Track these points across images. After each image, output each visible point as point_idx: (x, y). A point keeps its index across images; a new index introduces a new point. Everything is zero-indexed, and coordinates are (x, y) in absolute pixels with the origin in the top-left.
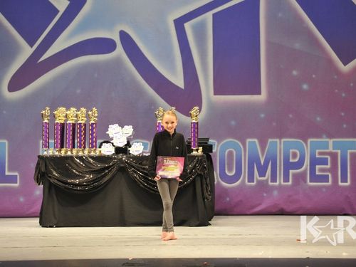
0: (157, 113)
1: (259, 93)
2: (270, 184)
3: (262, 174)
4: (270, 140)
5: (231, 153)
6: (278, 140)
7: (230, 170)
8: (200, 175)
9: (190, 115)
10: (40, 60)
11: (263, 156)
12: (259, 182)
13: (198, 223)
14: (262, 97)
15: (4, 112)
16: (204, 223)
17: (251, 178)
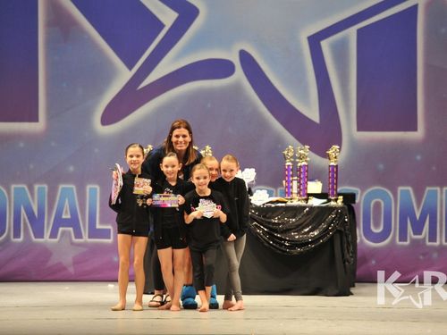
0: (286, 152)
1: (415, 129)
2: (428, 243)
3: (418, 230)
4: (428, 189)
5: (378, 204)
6: (438, 189)
7: (377, 225)
8: (340, 231)
9: (327, 156)
10: (140, 87)
11: (418, 208)
12: (413, 241)
13: (337, 292)
14: (419, 134)
15: (96, 150)
16: (345, 292)
17: (403, 237)
